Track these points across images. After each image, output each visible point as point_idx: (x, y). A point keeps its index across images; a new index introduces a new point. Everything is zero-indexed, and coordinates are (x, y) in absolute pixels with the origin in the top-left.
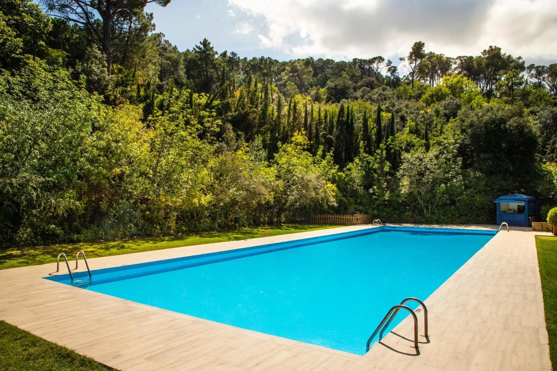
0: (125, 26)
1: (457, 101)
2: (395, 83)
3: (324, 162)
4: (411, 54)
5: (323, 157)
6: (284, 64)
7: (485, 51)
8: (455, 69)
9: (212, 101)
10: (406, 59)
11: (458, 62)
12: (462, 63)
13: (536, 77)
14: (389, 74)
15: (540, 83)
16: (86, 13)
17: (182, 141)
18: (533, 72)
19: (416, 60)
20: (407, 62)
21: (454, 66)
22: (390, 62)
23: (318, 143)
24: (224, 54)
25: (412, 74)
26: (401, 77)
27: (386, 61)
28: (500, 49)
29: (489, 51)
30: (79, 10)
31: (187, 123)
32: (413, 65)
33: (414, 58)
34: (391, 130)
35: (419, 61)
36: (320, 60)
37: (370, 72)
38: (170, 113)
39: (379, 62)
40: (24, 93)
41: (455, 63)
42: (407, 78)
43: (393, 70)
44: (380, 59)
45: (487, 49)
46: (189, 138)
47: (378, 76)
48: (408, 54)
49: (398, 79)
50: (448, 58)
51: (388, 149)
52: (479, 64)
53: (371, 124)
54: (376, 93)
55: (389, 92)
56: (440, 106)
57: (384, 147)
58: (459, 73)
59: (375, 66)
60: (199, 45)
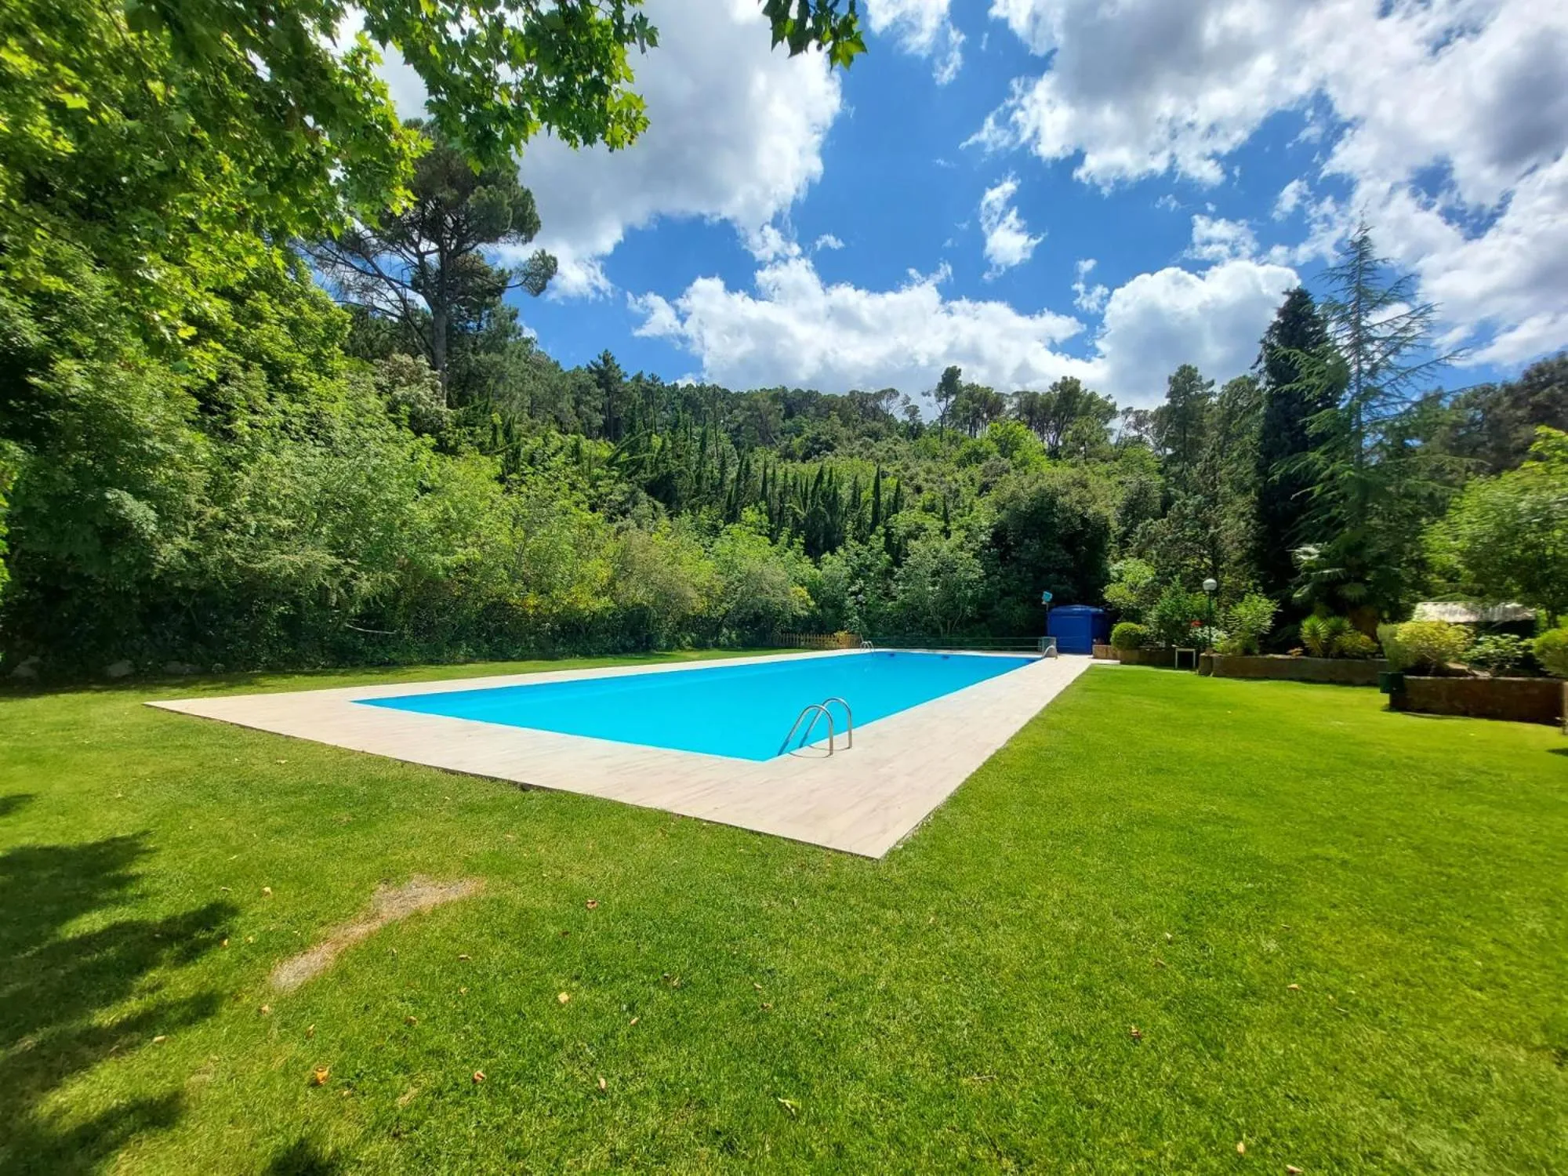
0: (471, 324)
1: (1006, 462)
2: (914, 431)
3: (790, 553)
4: (941, 386)
5: (790, 544)
6: (740, 395)
7: (1055, 384)
8: (1011, 412)
9: (618, 455)
10: (932, 394)
11: (1015, 400)
12: (1021, 402)
13: (1135, 428)
14: (907, 418)
15: (1140, 437)
16: (403, 300)
17: (565, 514)
18: (1131, 419)
19: (947, 396)
20: (933, 399)
21: (1008, 407)
22: (907, 399)
23: (782, 522)
24: (638, 378)
25: (942, 418)
26: (925, 422)
27: (901, 396)
29: (1061, 385)
30: (392, 295)
31: (573, 487)
32: (943, 405)
33: (944, 392)
34: (896, 505)
35: (953, 398)
36: (798, 391)
37: (875, 413)
38: (546, 469)
39: (891, 397)
40: (309, 431)
41: (1011, 402)
42: (935, 424)
43: (913, 411)
44: (893, 393)
45: (1059, 381)
46: (574, 509)
47: (888, 419)
48: (936, 386)
49: (920, 426)
50: (998, 394)
51: (888, 535)
52: (1046, 406)
53: (867, 494)
54: (881, 448)
55: (902, 448)
56: (976, 471)
57: (883, 531)
58: (1018, 418)
59: (884, 403)
60: (596, 360)
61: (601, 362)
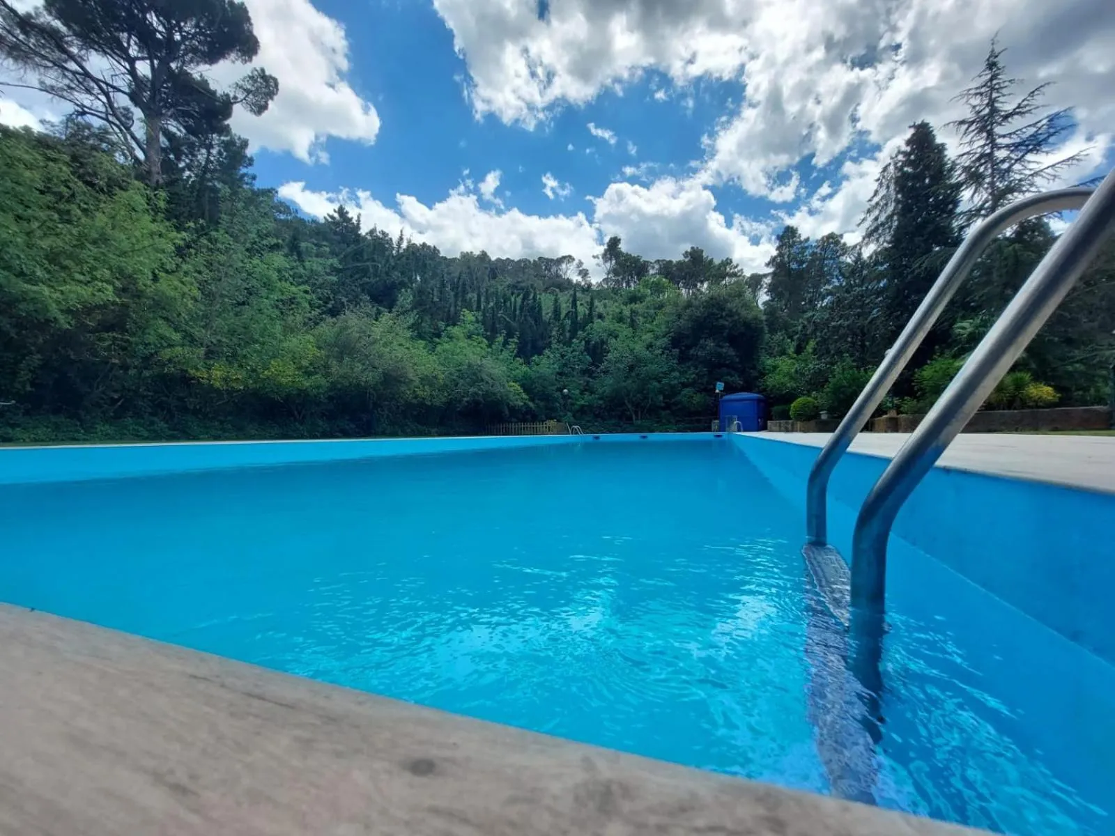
2: (586, 290)
3: (506, 352)
4: (606, 252)
5: (506, 344)
7: (686, 252)
10: (600, 257)
11: (657, 266)
12: (661, 268)
14: (580, 279)
19: (611, 260)
20: (601, 261)
21: (651, 272)
22: (581, 263)
23: (496, 332)
26: (593, 283)
27: (576, 262)
28: (702, 251)
29: (691, 254)
32: (607, 267)
33: (608, 256)
35: (615, 261)
37: (557, 276)
39: (569, 262)
41: (653, 268)
42: (601, 285)
43: (585, 273)
44: (569, 259)
47: (567, 281)
48: (602, 251)
49: (590, 285)
50: (645, 262)
51: (587, 340)
57: (584, 335)
59: (563, 267)
60: (332, 213)
61: (336, 215)
